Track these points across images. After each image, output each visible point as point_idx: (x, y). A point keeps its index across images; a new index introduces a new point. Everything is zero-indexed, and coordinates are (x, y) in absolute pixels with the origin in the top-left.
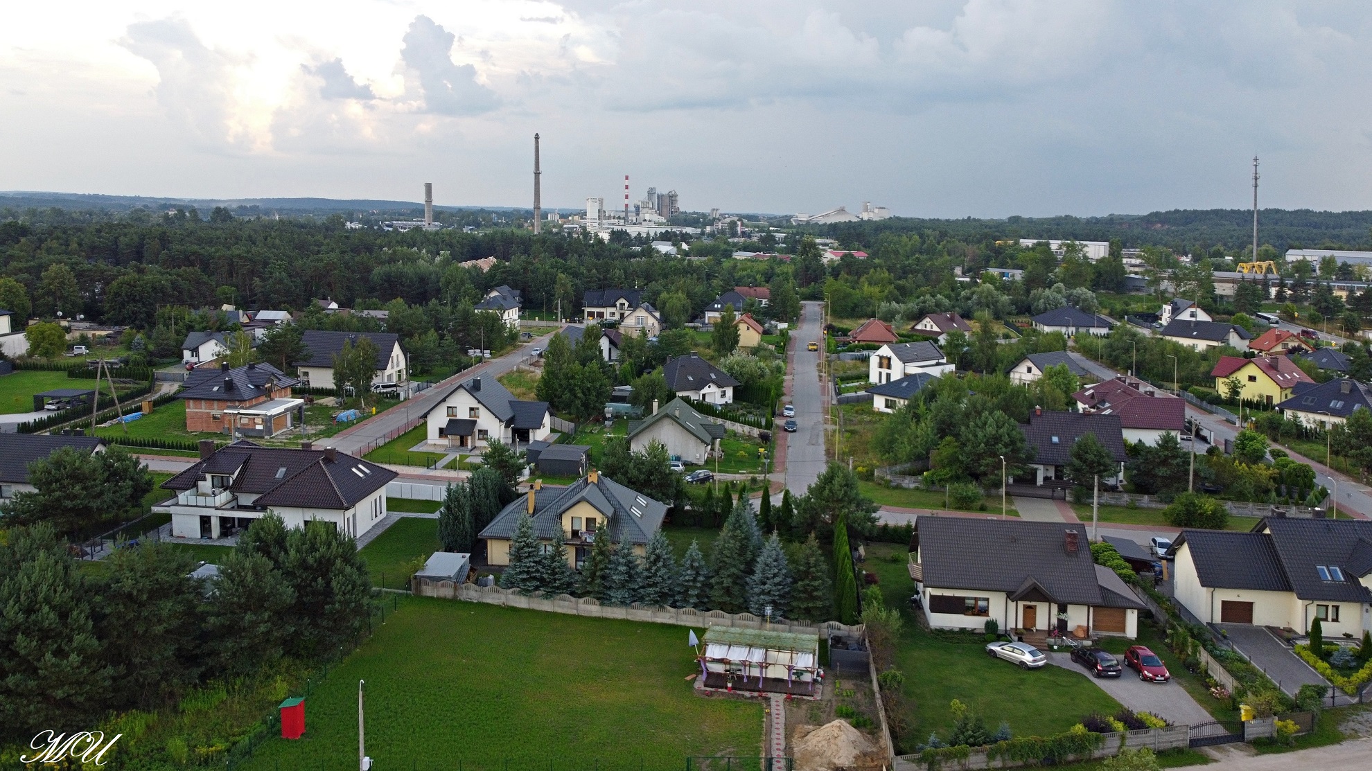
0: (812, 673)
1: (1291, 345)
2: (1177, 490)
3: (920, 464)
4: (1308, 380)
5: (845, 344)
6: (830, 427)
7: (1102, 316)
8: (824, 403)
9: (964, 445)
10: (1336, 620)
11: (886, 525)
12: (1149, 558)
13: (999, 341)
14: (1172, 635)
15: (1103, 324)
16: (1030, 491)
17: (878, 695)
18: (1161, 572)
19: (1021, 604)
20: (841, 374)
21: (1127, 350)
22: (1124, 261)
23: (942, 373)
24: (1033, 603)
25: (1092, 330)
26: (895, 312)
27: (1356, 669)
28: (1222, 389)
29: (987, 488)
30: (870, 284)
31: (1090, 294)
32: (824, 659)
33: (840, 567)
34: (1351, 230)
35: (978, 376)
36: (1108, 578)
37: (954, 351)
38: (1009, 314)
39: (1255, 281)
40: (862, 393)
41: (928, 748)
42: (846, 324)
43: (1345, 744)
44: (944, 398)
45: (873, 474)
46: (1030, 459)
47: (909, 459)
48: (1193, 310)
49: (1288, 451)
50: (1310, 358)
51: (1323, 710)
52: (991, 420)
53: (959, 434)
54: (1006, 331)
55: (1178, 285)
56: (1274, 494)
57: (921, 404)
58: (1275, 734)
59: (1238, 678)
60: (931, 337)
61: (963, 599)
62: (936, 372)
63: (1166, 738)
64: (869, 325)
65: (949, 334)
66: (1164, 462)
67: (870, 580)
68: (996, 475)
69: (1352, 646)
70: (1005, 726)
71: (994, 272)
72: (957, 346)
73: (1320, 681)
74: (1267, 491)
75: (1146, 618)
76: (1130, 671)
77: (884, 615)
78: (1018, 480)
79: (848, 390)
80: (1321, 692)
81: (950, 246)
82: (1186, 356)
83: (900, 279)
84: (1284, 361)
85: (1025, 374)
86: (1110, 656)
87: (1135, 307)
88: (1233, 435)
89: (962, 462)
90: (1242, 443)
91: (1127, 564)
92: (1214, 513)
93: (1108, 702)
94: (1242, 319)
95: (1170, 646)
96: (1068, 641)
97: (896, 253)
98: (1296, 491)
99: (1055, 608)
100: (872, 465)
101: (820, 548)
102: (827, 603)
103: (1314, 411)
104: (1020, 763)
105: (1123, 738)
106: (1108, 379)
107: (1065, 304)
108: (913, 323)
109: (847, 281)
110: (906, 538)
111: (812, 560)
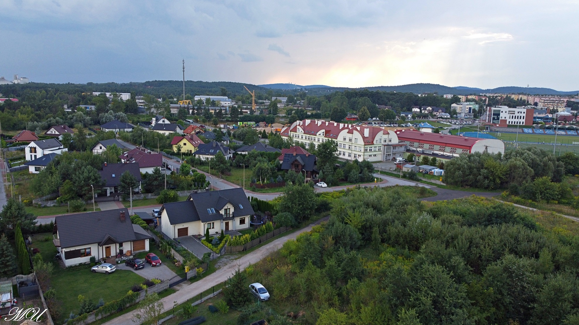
0: (11, 302)
1: (197, 131)
2: (161, 189)
3: (55, 195)
4: (203, 143)
5: (11, 143)
6: (7, 184)
7: (129, 124)
8: (2, 172)
9: (75, 183)
10: (213, 228)
11: (41, 225)
12: (152, 218)
13: (87, 137)
14: (162, 246)
15: (130, 127)
16: (105, 199)
17: (44, 303)
18: (157, 223)
19: (104, 247)
20: (10, 158)
21: (140, 137)
22: (137, 101)
23: (62, 152)
24: (109, 245)
25: (126, 130)
26: (37, 127)
27: (219, 244)
28: (175, 149)
29: (86, 201)
30: (21, 114)
31: (124, 114)
32: (16, 294)
33: (19, 248)
34: (214, 89)
35: (78, 152)
36: (138, 229)
37: (66, 142)
38: (90, 125)
39: (184, 107)
40: (23, 165)
42: (11, 133)
43: (217, 272)
44: (64, 163)
45: (32, 202)
46: (104, 185)
47: (49, 193)
48: (164, 119)
49: (197, 170)
50: (203, 135)
51: (210, 261)
52: (86, 170)
53: (72, 179)
54: (89, 132)
55: (158, 110)
56: (193, 186)
57: (53, 167)
58: (196, 274)
59: (184, 257)
60: (56, 137)
61: (80, 250)
62: (59, 152)
63: (162, 287)
64: (23, 133)
65: (63, 135)
66: (156, 179)
67: (35, 251)
68: (90, 194)
69: (218, 236)
70: (101, 300)
71: (83, 107)
72: (68, 140)
73: (209, 251)
74: (191, 185)
75: (152, 241)
76: (148, 264)
77: (45, 266)
78: (100, 195)
79: (15, 165)
80: (209, 255)
81: (61, 95)
82: (162, 137)
83: (37, 111)
84: (195, 137)
85: (99, 150)
86: (140, 260)
87: (142, 119)
88: (179, 166)
89: (74, 191)
90: (183, 169)
91: (144, 222)
92: (174, 196)
93: (140, 278)
94: (180, 122)
95: (161, 251)
96: (124, 258)
97: (34, 99)
98: (200, 183)
99: (118, 245)
100: (31, 198)
101: (8, 240)
102: (15, 267)
103: (205, 154)
104: (109, 314)
105: (146, 291)
106: (132, 149)
107: (114, 119)
108: (45, 131)
109: (9, 112)
110: (51, 229)
111: (5, 248)
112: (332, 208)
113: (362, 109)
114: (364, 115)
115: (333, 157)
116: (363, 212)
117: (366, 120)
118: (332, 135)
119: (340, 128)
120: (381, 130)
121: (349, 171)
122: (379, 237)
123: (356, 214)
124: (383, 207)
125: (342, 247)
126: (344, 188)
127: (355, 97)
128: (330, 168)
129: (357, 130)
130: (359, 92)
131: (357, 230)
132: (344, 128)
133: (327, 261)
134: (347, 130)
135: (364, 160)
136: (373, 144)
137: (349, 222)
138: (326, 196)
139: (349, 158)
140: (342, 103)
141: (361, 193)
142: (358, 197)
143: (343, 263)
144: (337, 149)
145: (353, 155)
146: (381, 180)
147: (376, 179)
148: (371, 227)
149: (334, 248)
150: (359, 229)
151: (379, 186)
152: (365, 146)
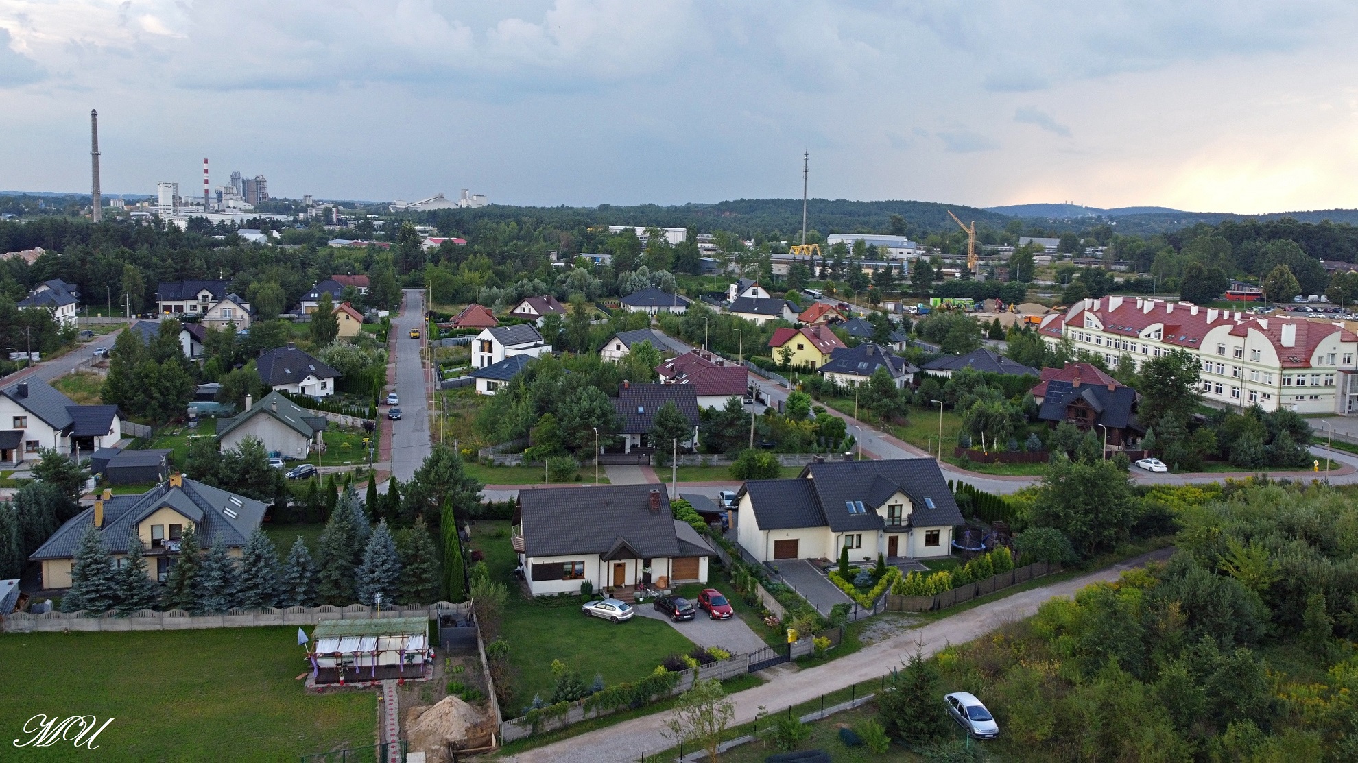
0: (423, 654)
1: (831, 316)
2: (741, 448)
3: (521, 442)
4: (843, 346)
5: (447, 330)
6: (434, 413)
7: (681, 296)
8: (427, 388)
9: (561, 420)
10: (859, 547)
11: (490, 503)
12: (716, 509)
13: (592, 322)
14: (736, 575)
15: (680, 303)
16: (620, 460)
17: (486, 667)
18: (727, 522)
19: (612, 563)
20: (444, 359)
21: (701, 326)
22: (699, 245)
23: (541, 353)
24: (622, 561)
25: (672, 309)
26: (497, 297)
27: (872, 587)
28: (777, 358)
29: (582, 459)
30: (470, 270)
31: (670, 275)
32: (434, 639)
33: (447, 547)
34: (876, 217)
35: (572, 355)
36: (685, 531)
37: (551, 332)
38: (600, 296)
39: (804, 262)
40: (466, 377)
41: (533, 710)
42: (448, 310)
43: (864, 651)
44: (542, 377)
45: (476, 455)
46: (619, 429)
47: (511, 438)
48: (755, 288)
49: (826, 408)
50: (844, 327)
51: (848, 625)
52: (585, 395)
53: (556, 411)
54: (597, 312)
55: (743, 267)
56: (815, 445)
57: (522, 384)
58: (813, 651)
59: (786, 606)
60: (529, 320)
61: (562, 564)
62: (534, 353)
63: (731, 667)
64: (470, 310)
65: (546, 316)
66: (731, 424)
67: (476, 557)
68: (591, 446)
69: (870, 567)
70: (599, 677)
71: (587, 257)
72: (554, 327)
73: (846, 599)
74: (810, 443)
75: (715, 562)
76: (702, 612)
77: (492, 589)
78: (610, 450)
79: (451, 375)
80: (847, 609)
81: (545, 232)
82: (749, 329)
83: (499, 264)
84: (825, 330)
85: (614, 352)
86: (686, 602)
87: (709, 287)
88: (785, 397)
89: (559, 437)
90: (792, 403)
91: (700, 517)
92: (770, 465)
93: (683, 642)
94: (793, 294)
95: (734, 586)
96: (652, 593)
97: (495, 239)
98: (832, 440)
99: (641, 563)
100: (476, 446)
101: (428, 530)
102: (436, 584)
103: (847, 373)
104: (612, 710)
105: (696, 672)
106: (684, 353)
107: (649, 285)
108: (512, 308)
109: (446, 267)
110: (508, 514)
111: (421, 543)
112: (1180, 528)
113: (1276, 272)
114: (1281, 288)
115: (1187, 397)
116: (1276, 549)
117: (1289, 299)
118: (1183, 338)
119: (1209, 322)
120: (1335, 329)
121: (1235, 436)
122: (1326, 620)
123: (1255, 552)
124: (1338, 540)
125: (1210, 634)
126: (1218, 478)
127: (1255, 240)
128: (1176, 424)
129: (1258, 327)
130: (1267, 226)
131: (1256, 593)
132: (1218, 322)
133: (1163, 665)
134: (1229, 328)
135: (1280, 410)
136: (1310, 367)
137: (1231, 570)
138: (1164, 496)
139: (1235, 401)
140: (1216, 255)
141: (1268, 497)
142: (1260, 506)
143: (1211, 677)
144: (1198, 377)
145: (1246, 395)
146: (1334, 466)
147: (1316, 463)
148: (1300, 591)
149: (1187, 634)
150: (1262, 592)
151: (1327, 482)
152: (1284, 372)
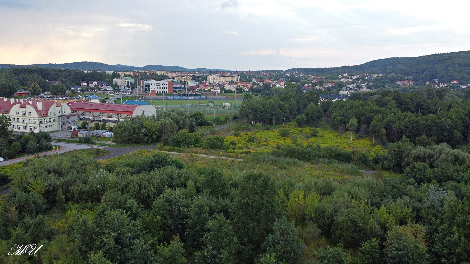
112: (11, 180)
113: (33, 85)
114: (35, 90)
115: (7, 132)
116: (45, 178)
117: (38, 94)
118: (2, 110)
119: (11, 103)
120: (54, 103)
121: (26, 143)
122: (63, 197)
123: (39, 181)
124: (64, 171)
125: (27, 214)
126: (23, 159)
127: (24, 74)
128: (4, 142)
129: (29, 104)
130: (28, 69)
131: (41, 195)
132: (15, 103)
133: (13, 231)
134: (19, 105)
135: (40, 131)
136: (47, 116)
137: (32, 190)
138: (4, 170)
139: (25, 131)
140: (11, 80)
141: (41, 162)
142: (38, 165)
143: (30, 229)
144: (10, 123)
145: (28, 128)
146: (59, 147)
147: (54, 147)
148: (54, 190)
149: (19, 217)
150: (43, 194)
151: (58, 153)
152: (40, 119)
